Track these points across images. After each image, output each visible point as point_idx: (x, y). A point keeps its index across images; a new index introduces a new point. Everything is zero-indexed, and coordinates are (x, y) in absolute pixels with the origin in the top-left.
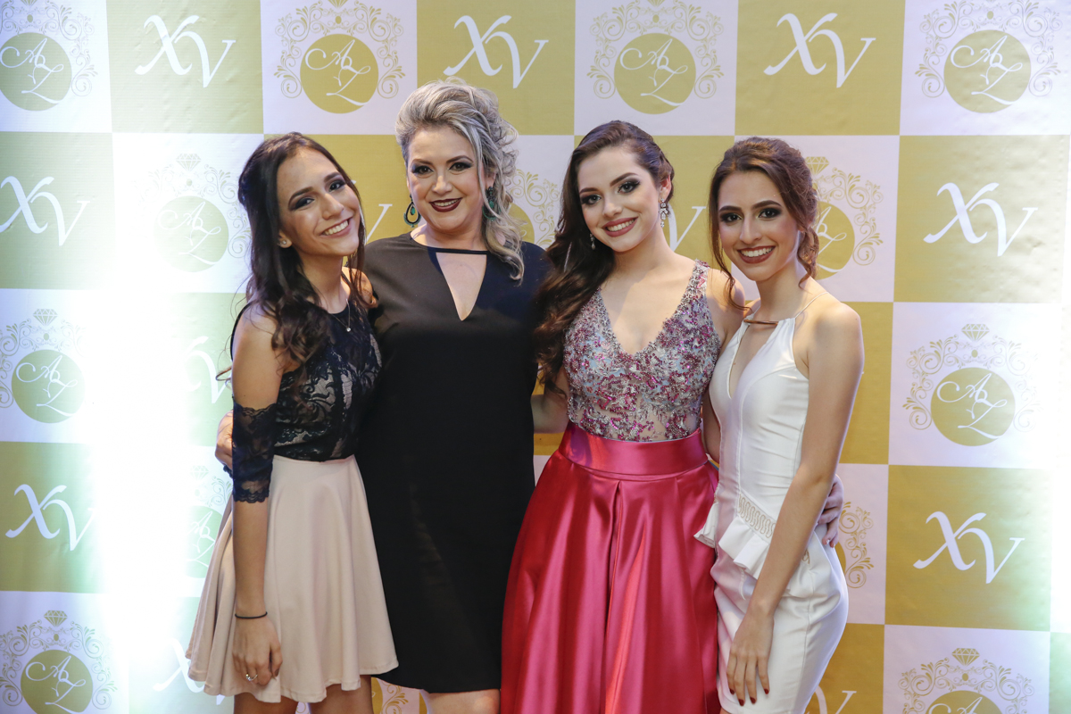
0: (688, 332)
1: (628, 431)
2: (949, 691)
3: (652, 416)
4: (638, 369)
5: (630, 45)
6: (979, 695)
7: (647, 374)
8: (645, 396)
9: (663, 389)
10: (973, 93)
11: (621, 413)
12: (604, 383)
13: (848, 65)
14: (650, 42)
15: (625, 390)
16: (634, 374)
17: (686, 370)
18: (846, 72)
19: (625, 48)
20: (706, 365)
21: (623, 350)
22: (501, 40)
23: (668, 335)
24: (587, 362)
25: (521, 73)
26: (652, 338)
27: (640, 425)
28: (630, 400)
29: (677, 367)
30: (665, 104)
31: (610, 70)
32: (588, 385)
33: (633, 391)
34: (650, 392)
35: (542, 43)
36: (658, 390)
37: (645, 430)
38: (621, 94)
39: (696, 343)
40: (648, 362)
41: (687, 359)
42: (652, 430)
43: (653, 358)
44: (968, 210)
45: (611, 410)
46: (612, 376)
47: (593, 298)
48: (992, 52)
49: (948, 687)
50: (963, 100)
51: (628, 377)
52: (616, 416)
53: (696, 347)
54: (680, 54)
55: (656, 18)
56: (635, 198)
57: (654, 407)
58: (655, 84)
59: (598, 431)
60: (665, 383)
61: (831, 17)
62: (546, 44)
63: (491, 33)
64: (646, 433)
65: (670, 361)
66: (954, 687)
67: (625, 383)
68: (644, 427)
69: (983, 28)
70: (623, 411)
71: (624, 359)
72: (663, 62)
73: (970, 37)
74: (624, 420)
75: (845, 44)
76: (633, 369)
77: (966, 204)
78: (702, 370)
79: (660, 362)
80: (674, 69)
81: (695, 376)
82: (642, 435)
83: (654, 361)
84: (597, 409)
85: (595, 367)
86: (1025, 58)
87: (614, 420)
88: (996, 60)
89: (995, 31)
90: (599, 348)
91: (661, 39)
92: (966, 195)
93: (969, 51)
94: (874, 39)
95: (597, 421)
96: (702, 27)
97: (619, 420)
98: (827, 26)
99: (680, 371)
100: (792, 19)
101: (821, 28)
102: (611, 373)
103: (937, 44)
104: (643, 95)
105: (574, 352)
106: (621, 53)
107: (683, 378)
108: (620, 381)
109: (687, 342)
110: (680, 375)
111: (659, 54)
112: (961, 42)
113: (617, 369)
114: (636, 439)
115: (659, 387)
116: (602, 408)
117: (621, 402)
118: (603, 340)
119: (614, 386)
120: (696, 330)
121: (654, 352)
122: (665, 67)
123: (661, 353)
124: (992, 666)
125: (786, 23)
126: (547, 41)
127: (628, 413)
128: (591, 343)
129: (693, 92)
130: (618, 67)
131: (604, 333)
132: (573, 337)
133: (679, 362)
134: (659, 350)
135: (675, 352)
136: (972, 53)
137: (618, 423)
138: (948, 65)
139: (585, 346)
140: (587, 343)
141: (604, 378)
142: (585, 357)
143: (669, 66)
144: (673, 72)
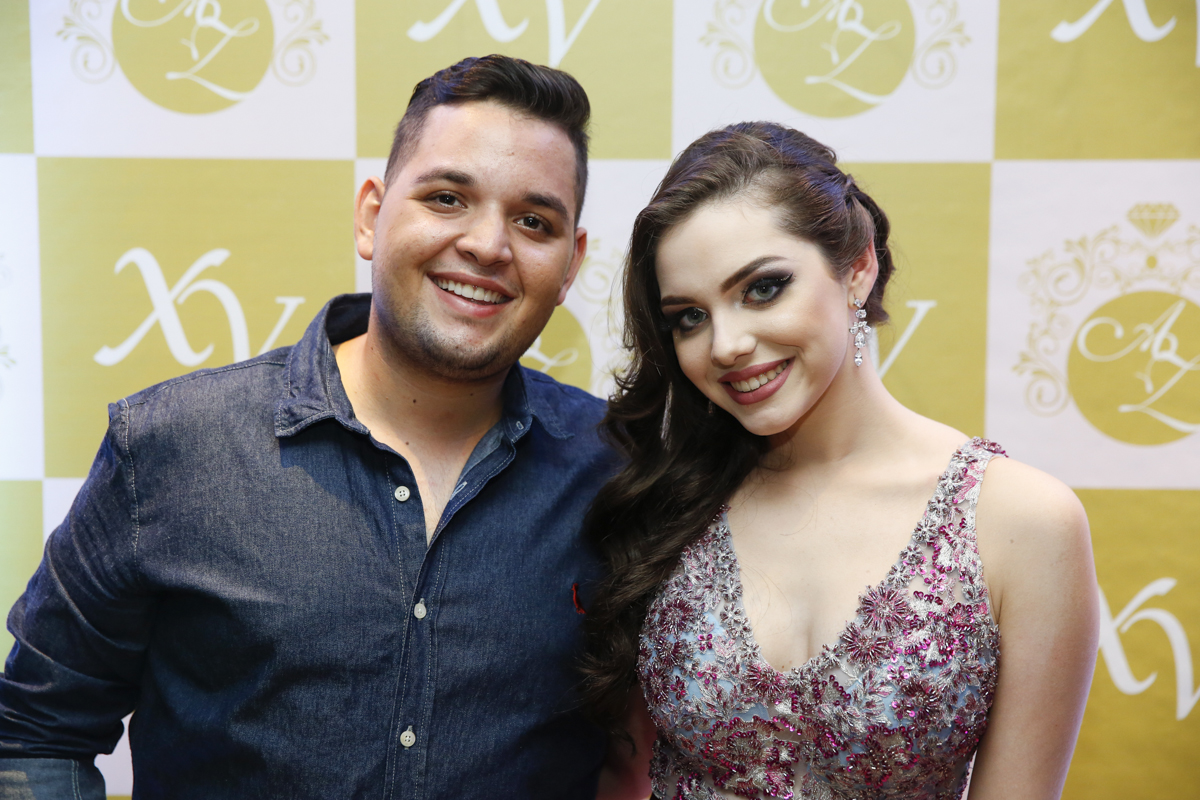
0: (917, 624)
4: (794, 709)
7: (815, 725)
8: (810, 767)
9: (853, 759)
12: (717, 736)
15: (767, 751)
16: (785, 720)
17: (907, 721)
20: (960, 704)
21: (762, 663)
23: (868, 632)
24: (679, 682)
26: (831, 635)
28: (779, 775)
29: (887, 713)
31: (744, 31)
32: (686, 736)
33: (784, 755)
34: (823, 763)
36: (840, 760)
39: (931, 653)
40: (818, 696)
41: (910, 694)
43: (830, 685)
46: (736, 722)
47: (712, 528)
51: (773, 725)
53: (933, 664)
56: (784, 316)
60: (857, 749)
65: (869, 698)
67: (766, 738)
71: (762, 683)
76: (785, 708)
78: (949, 719)
79: (845, 697)
81: (932, 736)
83: (830, 692)
85: (698, 694)
90: (708, 652)
99: (894, 724)
102: (733, 714)
105: (654, 655)
107: (899, 741)
108: (754, 734)
109: (913, 651)
110: (891, 735)
113: (748, 707)
115: (844, 756)
117: (758, 777)
118: (719, 632)
119: (741, 744)
120: (938, 619)
122: (856, 26)
123: (849, 674)
128: (690, 638)
129: (909, 73)
131: (724, 616)
132: (657, 617)
133: (890, 700)
134: (844, 665)
135: (881, 675)
139: (677, 646)
140: (683, 636)
141: (719, 724)
142: (676, 673)
143: (866, 22)
144: (871, 36)
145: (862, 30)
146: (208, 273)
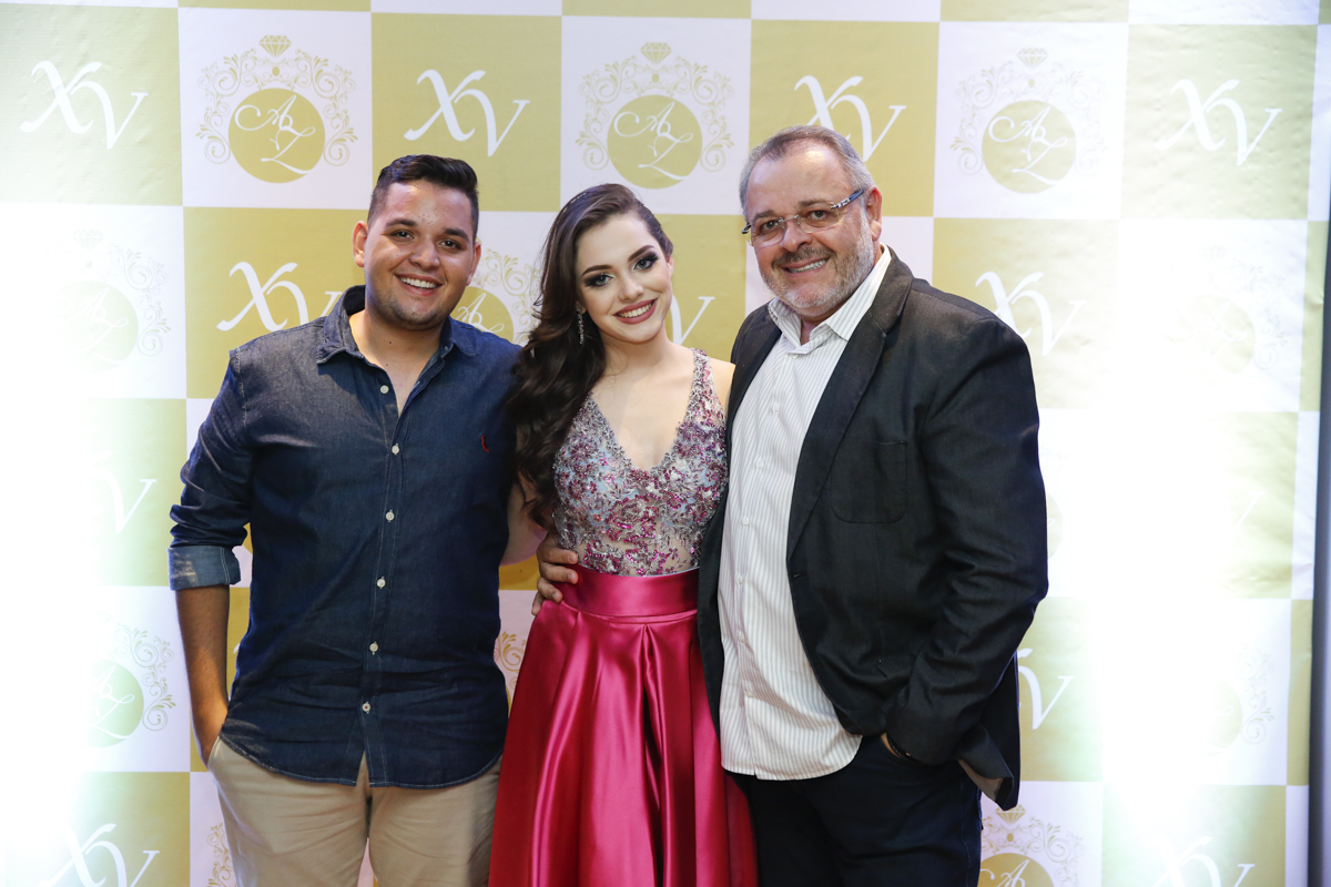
0: (707, 436)
1: (648, 563)
2: (992, 855)
3: (676, 543)
4: (656, 487)
5: (626, 108)
6: (1025, 858)
7: (668, 493)
8: (665, 518)
9: (688, 508)
10: (1015, 171)
11: (639, 543)
12: (617, 509)
13: (875, 136)
14: (649, 105)
15: (641, 514)
16: (652, 495)
17: (713, 482)
18: (873, 144)
19: (620, 112)
21: (635, 467)
22: (474, 100)
23: (686, 443)
24: (593, 485)
25: (498, 138)
26: (667, 448)
27: (662, 555)
28: (649, 525)
29: (703, 480)
30: (667, 177)
31: (603, 137)
32: (596, 512)
33: (651, 513)
34: (671, 513)
35: (522, 104)
36: (682, 509)
37: (669, 559)
38: (616, 165)
39: (719, 449)
40: (667, 477)
41: (713, 469)
42: (676, 559)
44: (1010, 303)
45: (626, 541)
46: (626, 500)
47: (585, 405)
48: (1034, 124)
49: (991, 850)
50: (1003, 178)
51: (645, 498)
52: (632, 547)
53: (719, 454)
54: (684, 121)
55: (656, 78)
56: (656, 276)
57: (676, 531)
58: (655, 154)
59: (611, 568)
60: (690, 501)
61: (855, 81)
62: (527, 105)
63: (462, 91)
64: (669, 563)
65: (694, 474)
66: (997, 850)
67: (642, 505)
68: (668, 555)
69: (1024, 98)
70: (641, 540)
71: (638, 477)
72: (664, 128)
73: (1010, 107)
74: (643, 550)
75: (871, 113)
76: (651, 488)
77: (1007, 295)
79: (682, 476)
80: (677, 138)
82: (665, 566)
83: (674, 476)
84: (606, 541)
85: (604, 488)
86: (1070, 132)
87: (628, 551)
88: (1039, 134)
89: (1037, 102)
90: (606, 467)
91: (662, 101)
92: (1008, 286)
93: (1008, 124)
94: (904, 107)
95: (607, 557)
96: (709, 89)
97: (635, 551)
98: (850, 91)
99: (707, 484)
100: (812, 82)
101: (845, 93)
102: (624, 496)
103: (974, 115)
104: (641, 166)
105: (573, 474)
106: (616, 117)
107: (710, 493)
108: (635, 505)
109: (709, 449)
110: (706, 490)
111: (659, 120)
112: (1000, 113)
113: (632, 490)
114: (658, 571)
115: (683, 506)
116: (613, 537)
117: (637, 529)
118: (608, 455)
119: (629, 511)
120: (715, 433)
121: (674, 465)
122: (667, 135)
123: (681, 464)
124: (1040, 823)
125: (805, 86)
126: (528, 102)
127: (647, 542)
128: (594, 461)
129: (699, 163)
130: (612, 135)
131: (609, 447)
133: (704, 473)
134: (678, 461)
135: (697, 462)
136: (1013, 126)
137: (635, 556)
138: (986, 139)
139: (588, 466)
140: (590, 461)
141: (617, 503)
142: (590, 479)
143: (671, 133)
144: (677, 141)
145: (671, 138)
146: (284, 277)
